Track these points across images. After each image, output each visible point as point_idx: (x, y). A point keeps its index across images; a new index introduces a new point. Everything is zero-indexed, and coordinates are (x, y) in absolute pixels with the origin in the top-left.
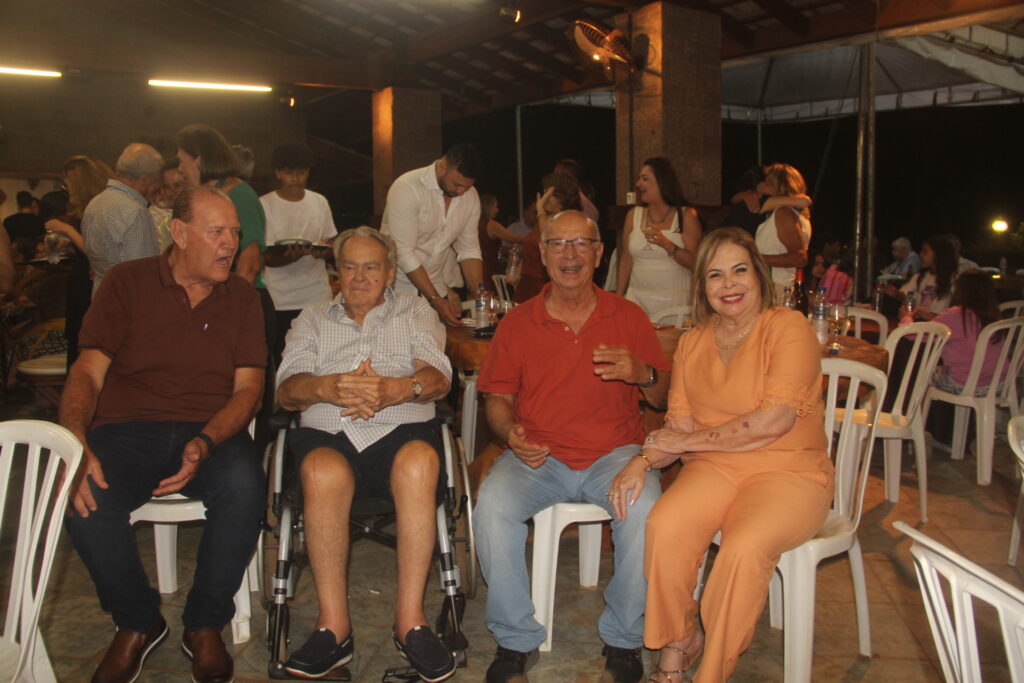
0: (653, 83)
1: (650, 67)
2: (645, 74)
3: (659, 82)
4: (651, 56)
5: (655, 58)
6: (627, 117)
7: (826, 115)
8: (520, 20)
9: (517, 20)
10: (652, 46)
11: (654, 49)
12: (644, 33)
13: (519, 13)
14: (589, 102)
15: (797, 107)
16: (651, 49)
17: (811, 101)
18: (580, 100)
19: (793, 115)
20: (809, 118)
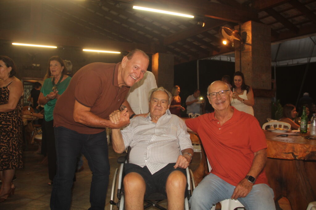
0: (248, 48)
1: (247, 42)
2: (245, 45)
3: (250, 47)
4: (247, 39)
5: (249, 39)
6: (239, 59)
7: (298, 63)
8: (204, 26)
9: (203, 26)
10: (248, 36)
11: (249, 36)
12: (245, 31)
13: (204, 24)
14: (220, 59)
15: (288, 61)
17: (292, 59)
18: (217, 58)
19: (286, 64)
20: (292, 65)
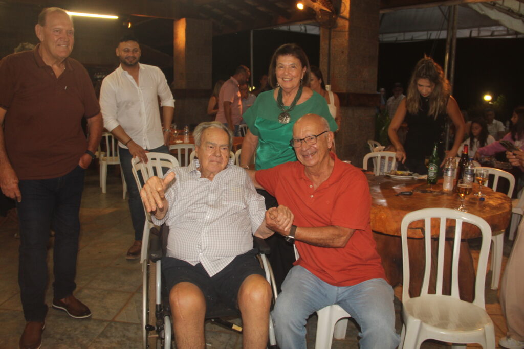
0: (344, 24)
1: (342, 15)
2: (338, 18)
3: (347, 23)
4: (343, 8)
5: (345, 9)
6: (327, 42)
7: (412, 39)
10: (344, 3)
11: (345, 5)
14: (289, 29)
15: (396, 35)
16: (343, 5)
17: (405, 32)
18: (285, 28)
19: (394, 39)
20: (402, 41)
